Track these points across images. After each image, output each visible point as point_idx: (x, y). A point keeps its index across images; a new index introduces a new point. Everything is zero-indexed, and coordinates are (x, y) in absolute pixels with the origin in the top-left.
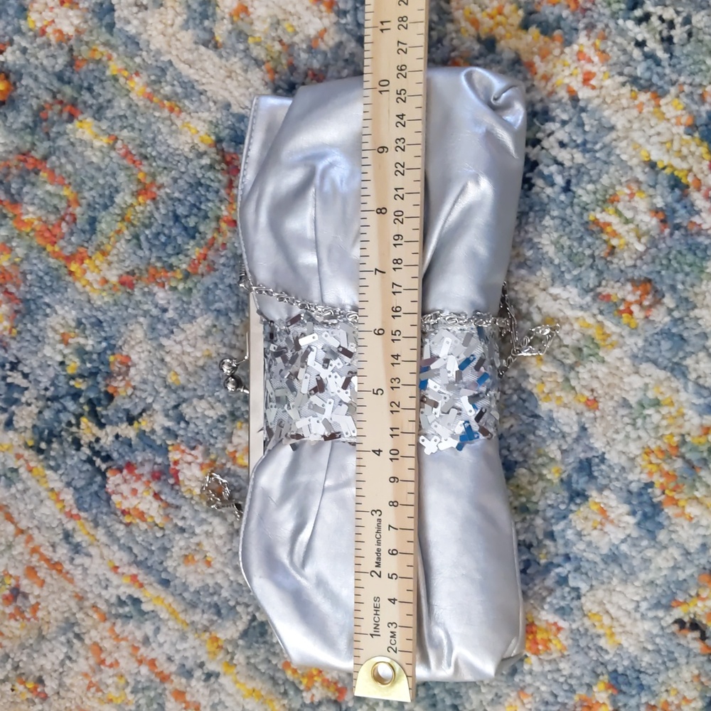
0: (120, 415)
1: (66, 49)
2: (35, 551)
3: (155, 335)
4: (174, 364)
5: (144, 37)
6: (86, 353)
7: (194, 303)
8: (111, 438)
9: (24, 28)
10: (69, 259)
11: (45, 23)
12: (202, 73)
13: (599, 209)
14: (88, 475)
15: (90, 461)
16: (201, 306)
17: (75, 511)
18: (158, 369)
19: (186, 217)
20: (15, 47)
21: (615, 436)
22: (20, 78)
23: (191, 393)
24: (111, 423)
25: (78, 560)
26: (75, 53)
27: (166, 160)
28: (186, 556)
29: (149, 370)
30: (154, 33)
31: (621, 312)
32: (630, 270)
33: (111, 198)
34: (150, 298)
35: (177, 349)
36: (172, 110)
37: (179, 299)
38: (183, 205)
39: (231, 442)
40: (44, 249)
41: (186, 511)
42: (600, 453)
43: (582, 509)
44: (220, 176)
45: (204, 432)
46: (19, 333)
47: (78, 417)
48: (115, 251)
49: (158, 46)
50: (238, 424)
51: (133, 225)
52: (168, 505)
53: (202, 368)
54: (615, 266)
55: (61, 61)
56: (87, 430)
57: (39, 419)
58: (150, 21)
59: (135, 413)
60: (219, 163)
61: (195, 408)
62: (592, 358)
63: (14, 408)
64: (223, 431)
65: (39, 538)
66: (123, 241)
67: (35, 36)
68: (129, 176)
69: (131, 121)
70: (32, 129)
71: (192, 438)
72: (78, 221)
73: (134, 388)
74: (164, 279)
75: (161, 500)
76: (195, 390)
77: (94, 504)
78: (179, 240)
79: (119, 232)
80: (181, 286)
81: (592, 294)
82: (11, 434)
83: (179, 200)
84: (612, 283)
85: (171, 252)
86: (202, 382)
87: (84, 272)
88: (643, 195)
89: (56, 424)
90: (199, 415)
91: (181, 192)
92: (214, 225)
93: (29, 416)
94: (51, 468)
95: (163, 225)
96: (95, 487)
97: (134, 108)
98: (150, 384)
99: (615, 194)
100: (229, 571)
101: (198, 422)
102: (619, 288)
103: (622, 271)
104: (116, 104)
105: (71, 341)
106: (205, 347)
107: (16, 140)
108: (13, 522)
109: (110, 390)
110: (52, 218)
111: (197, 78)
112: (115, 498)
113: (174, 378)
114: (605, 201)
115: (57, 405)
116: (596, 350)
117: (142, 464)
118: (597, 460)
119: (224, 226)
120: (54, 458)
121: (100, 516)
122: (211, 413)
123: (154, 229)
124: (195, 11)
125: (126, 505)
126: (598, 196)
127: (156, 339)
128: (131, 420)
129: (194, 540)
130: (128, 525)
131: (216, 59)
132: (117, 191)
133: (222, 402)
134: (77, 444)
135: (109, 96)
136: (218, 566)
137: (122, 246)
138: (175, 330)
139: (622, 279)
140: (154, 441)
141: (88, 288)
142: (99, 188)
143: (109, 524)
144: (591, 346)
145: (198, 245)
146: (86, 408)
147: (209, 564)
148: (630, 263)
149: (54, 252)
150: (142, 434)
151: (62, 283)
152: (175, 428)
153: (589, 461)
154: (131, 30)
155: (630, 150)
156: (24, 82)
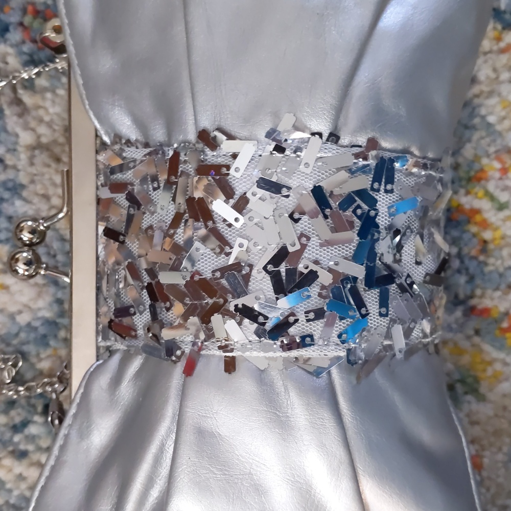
13: (462, 191)
31: (505, 331)
54: (490, 268)
62: (469, 397)
81: (462, 308)
84: (490, 291)
99: (482, 170)
102: (500, 298)
103: (500, 275)
114: (469, 180)
116: (476, 386)
126: (460, 173)
139: (503, 286)
155: (498, 109)
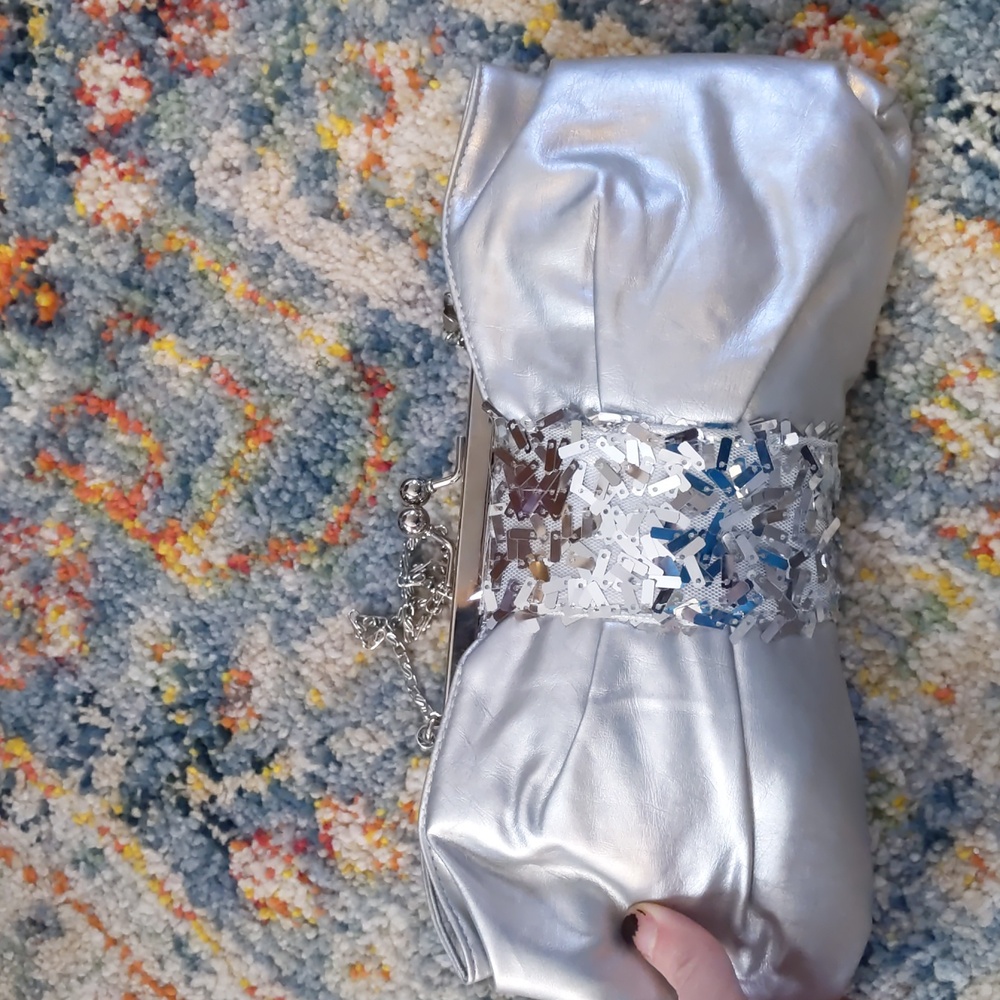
0: (243, 760)
1: (132, 239)
2: (134, 969)
3: (285, 637)
4: (314, 678)
5: (239, 212)
6: (189, 671)
7: (336, 587)
8: (231, 795)
9: (71, 216)
10: (155, 538)
11: (99, 206)
12: (324, 257)
13: (924, 401)
14: (203, 852)
15: (204, 831)
16: (347, 591)
17: (187, 908)
18: (292, 688)
19: (317, 462)
20: (60, 244)
21: (986, 743)
22: (71, 288)
23: (341, 721)
24: (230, 772)
25: (197, 981)
26: (144, 245)
27: (283, 385)
28: (352, 967)
29: (280, 691)
30: (253, 207)
31: (976, 552)
32: (983, 487)
33: (210, 446)
34: (273, 584)
35: (317, 656)
36: (285, 313)
37: (315, 582)
38: (312, 446)
39: (404, 789)
40: (120, 526)
41: (346, 897)
42: (964, 770)
43: (945, 859)
44: (361, 401)
45: (364, 777)
46: (93, 650)
47: (183, 766)
48: (219, 522)
49: (260, 223)
50: (413, 761)
51: (242, 481)
52: (321, 891)
53: (355, 681)
54: (958, 484)
55: (126, 258)
56: (197, 785)
57: (127, 773)
58: (245, 190)
59: (264, 754)
60: (358, 381)
61: (348, 740)
62: (937, 626)
63: (91, 760)
64: (391, 773)
65: (139, 951)
66: (230, 506)
67: (87, 226)
68: (232, 413)
69: (230, 334)
70: (91, 357)
71: (347, 786)
72: (165, 483)
73: (260, 718)
74: (291, 556)
75: (310, 883)
76: (346, 714)
77: (215, 895)
78: (309, 497)
79: (223, 493)
80: (315, 564)
81: (927, 528)
82: (90, 799)
83: (305, 440)
84: (956, 509)
85: (299, 516)
86: (357, 702)
87: (179, 554)
88: (990, 375)
89: (152, 780)
90: (355, 752)
91: (306, 428)
92: (356, 471)
93: (114, 770)
94: (149, 845)
95: (285, 478)
96: (213, 870)
97: (233, 315)
98: (282, 711)
99: (947, 377)
100: (417, 985)
101: (355, 763)
102: (968, 516)
103: (969, 491)
104: (206, 311)
105: (165, 656)
106: (356, 650)
107: (71, 376)
108: (101, 929)
109: (226, 724)
110: (129, 481)
111: (317, 264)
112: (242, 884)
113: (315, 699)
114: (932, 388)
115: (151, 752)
116: (943, 613)
117: (278, 831)
118: (960, 783)
119: (371, 471)
120: (153, 830)
121: (223, 912)
122: (372, 747)
123: (272, 485)
124: (308, 169)
125: (259, 894)
126: (922, 381)
127: (286, 643)
128: (258, 765)
129: (362, 941)
130: (265, 923)
131: (343, 235)
132: (217, 436)
133: (388, 730)
134: (184, 806)
135: (196, 302)
136: (400, 979)
137: (229, 512)
138: (312, 628)
139: (972, 503)
140: (293, 795)
141: (185, 578)
142: (190, 433)
143: (237, 924)
144: (935, 608)
145: (337, 502)
146: (194, 753)
147: (386, 976)
148: (980, 477)
149: (134, 529)
150: (275, 786)
151: (148, 573)
152: (322, 773)
153: (948, 783)
154: (220, 204)
155: (963, 308)
156: (76, 292)
